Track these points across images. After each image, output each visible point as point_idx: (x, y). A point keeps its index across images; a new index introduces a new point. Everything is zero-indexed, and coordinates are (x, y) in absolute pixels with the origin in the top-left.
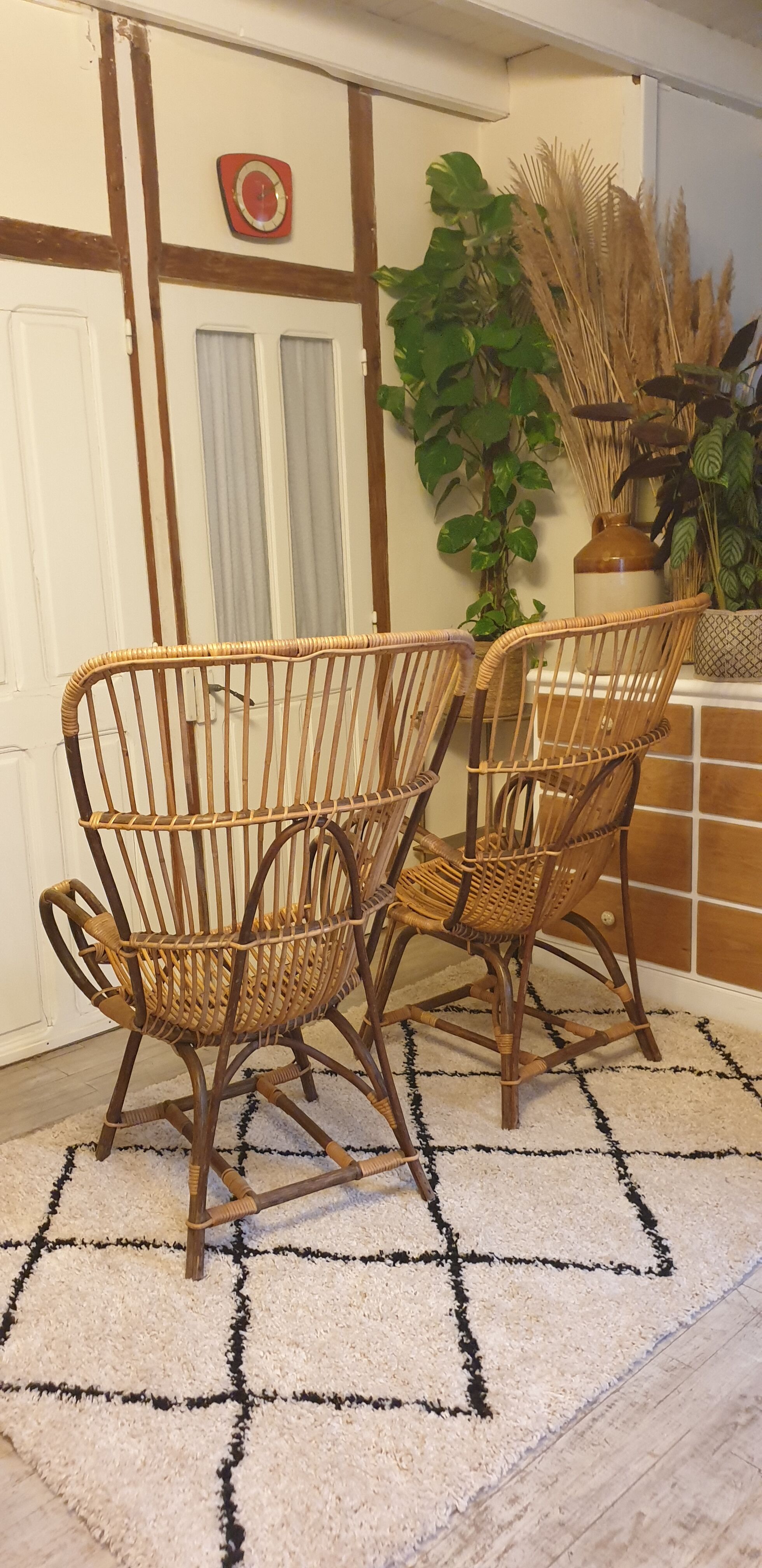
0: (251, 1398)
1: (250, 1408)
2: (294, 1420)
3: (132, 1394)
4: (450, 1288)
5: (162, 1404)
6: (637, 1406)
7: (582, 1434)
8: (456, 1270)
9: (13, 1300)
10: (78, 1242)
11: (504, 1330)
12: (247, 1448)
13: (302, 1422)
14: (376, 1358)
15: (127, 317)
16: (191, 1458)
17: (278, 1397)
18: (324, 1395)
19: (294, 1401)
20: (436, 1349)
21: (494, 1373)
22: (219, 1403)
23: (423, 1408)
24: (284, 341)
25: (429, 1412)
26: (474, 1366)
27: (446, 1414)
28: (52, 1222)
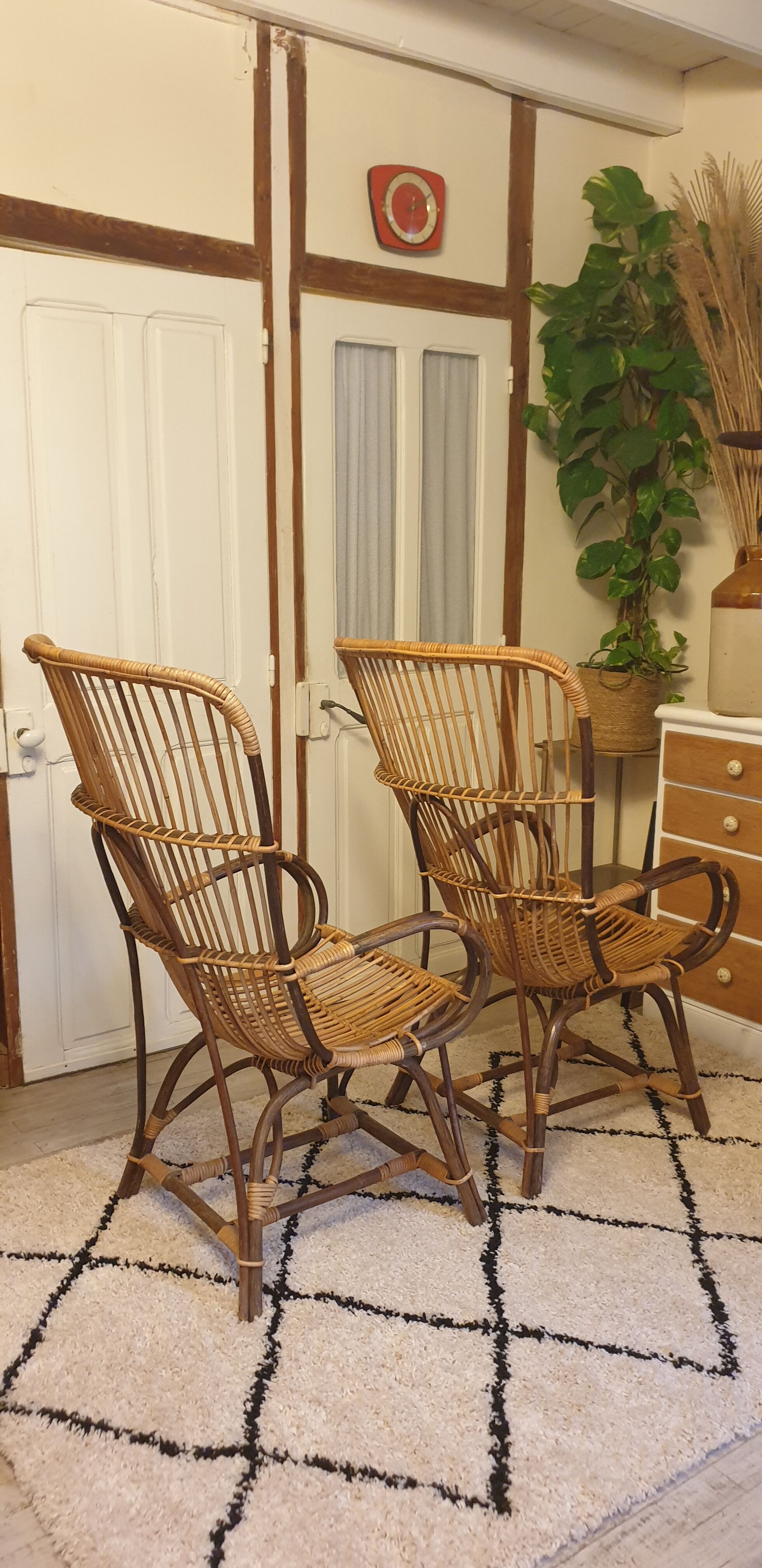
0: (260, 1455)
1: (257, 1467)
2: (300, 1486)
3: (140, 1434)
4: (492, 1361)
5: (170, 1449)
6: (674, 1524)
7: (608, 1548)
8: (501, 1343)
9: (45, 1315)
10: (121, 1262)
11: (541, 1416)
12: (246, 1512)
13: (308, 1491)
14: (398, 1429)
15: (265, 326)
16: (186, 1514)
17: (288, 1458)
18: (336, 1463)
19: (304, 1465)
20: (464, 1427)
21: (522, 1463)
22: (227, 1456)
23: (439, 1493)
24: (428, 356)
25: (444, 1498)
26: (501, 1452)
27: (461, 1503)
28: (99, 1237)
